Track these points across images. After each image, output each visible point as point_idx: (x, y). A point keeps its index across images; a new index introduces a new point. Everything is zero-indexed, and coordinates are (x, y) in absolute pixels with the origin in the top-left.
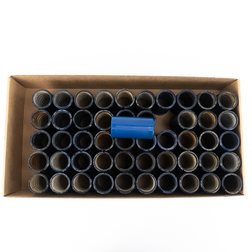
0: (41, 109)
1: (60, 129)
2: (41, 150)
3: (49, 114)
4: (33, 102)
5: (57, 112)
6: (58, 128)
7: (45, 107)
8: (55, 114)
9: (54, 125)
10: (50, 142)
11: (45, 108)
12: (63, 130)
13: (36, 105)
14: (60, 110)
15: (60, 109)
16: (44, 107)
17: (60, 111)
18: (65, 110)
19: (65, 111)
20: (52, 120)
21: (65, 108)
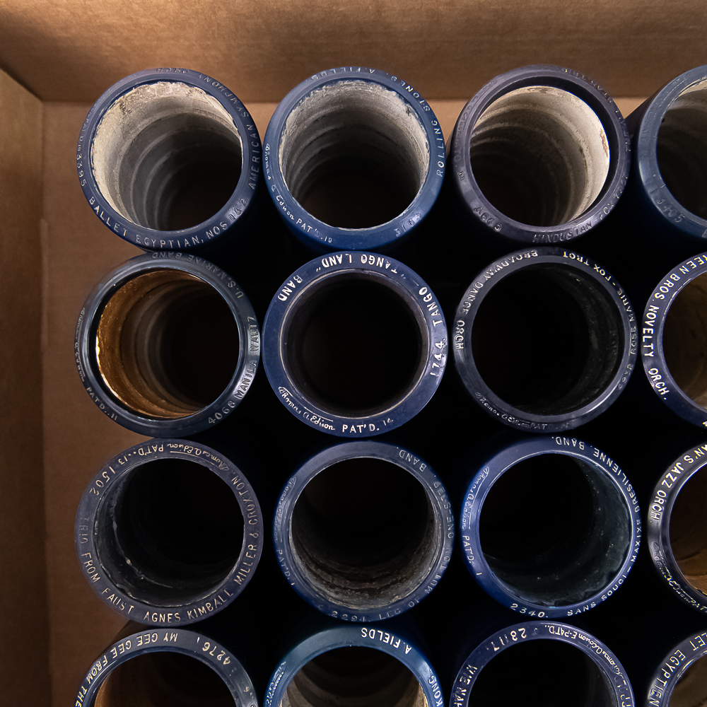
0: (166, 250)
1: (338, 425)
2: (183, 615)
3: (240, 295)
4: (89, 189)
5: (311, 274)
6: (319, 420)
7: (201, 234)
8: (290, 297)
9: (285, 394)
10: (255, 541)
11: (195, 240)
12: (365, 437)
13: (114, 218)
14: (333, 261)
15: (331, 250)
16: (191, 234)
17: (332, 268)
18: (377, 251)
19: (380, 262)
20: (268, 345)
21: (384, 240)
